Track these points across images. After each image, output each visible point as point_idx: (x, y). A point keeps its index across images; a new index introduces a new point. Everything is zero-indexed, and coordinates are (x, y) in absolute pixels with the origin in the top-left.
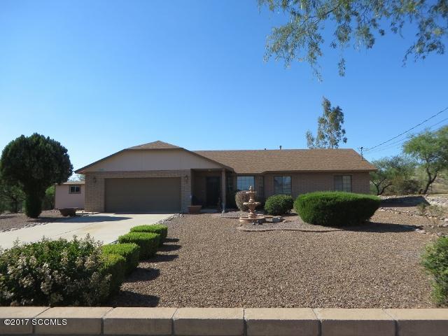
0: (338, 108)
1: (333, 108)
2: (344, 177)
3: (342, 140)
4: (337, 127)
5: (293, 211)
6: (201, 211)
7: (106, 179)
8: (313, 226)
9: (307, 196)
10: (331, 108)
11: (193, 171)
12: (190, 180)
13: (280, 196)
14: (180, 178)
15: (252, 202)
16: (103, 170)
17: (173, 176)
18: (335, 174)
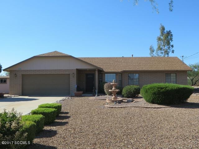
0: (170, 31)
1: (167, 31)
2: (172, 75)
3: (171, 51)
4: (168, 43)
5: (140, 95)
6: (82, 95)
7: (22, 75)
8: (152, 104)
9: (149, 86)
10: (165, 31)
11: (78, 70)
12: (75, 76)
13: (132, 86)
14: (69, 74)
15: (114, 90)
16: (20, 69)
17: (65, 73)
18: (166, 73)
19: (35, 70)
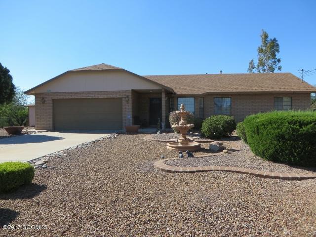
0: (275, 39)
1: (271, 39)
3: (278, 68)
4: (274, 56)
6: (139, 130)
10: (269, 39)
11: (134, 91)
12: (130, 101)
13: (219, 116)
14: (121, 98)
15: (183, 124)
16: (50, 91)
17: (114, 96)
18: (275, 96)
19: (71, 93)
